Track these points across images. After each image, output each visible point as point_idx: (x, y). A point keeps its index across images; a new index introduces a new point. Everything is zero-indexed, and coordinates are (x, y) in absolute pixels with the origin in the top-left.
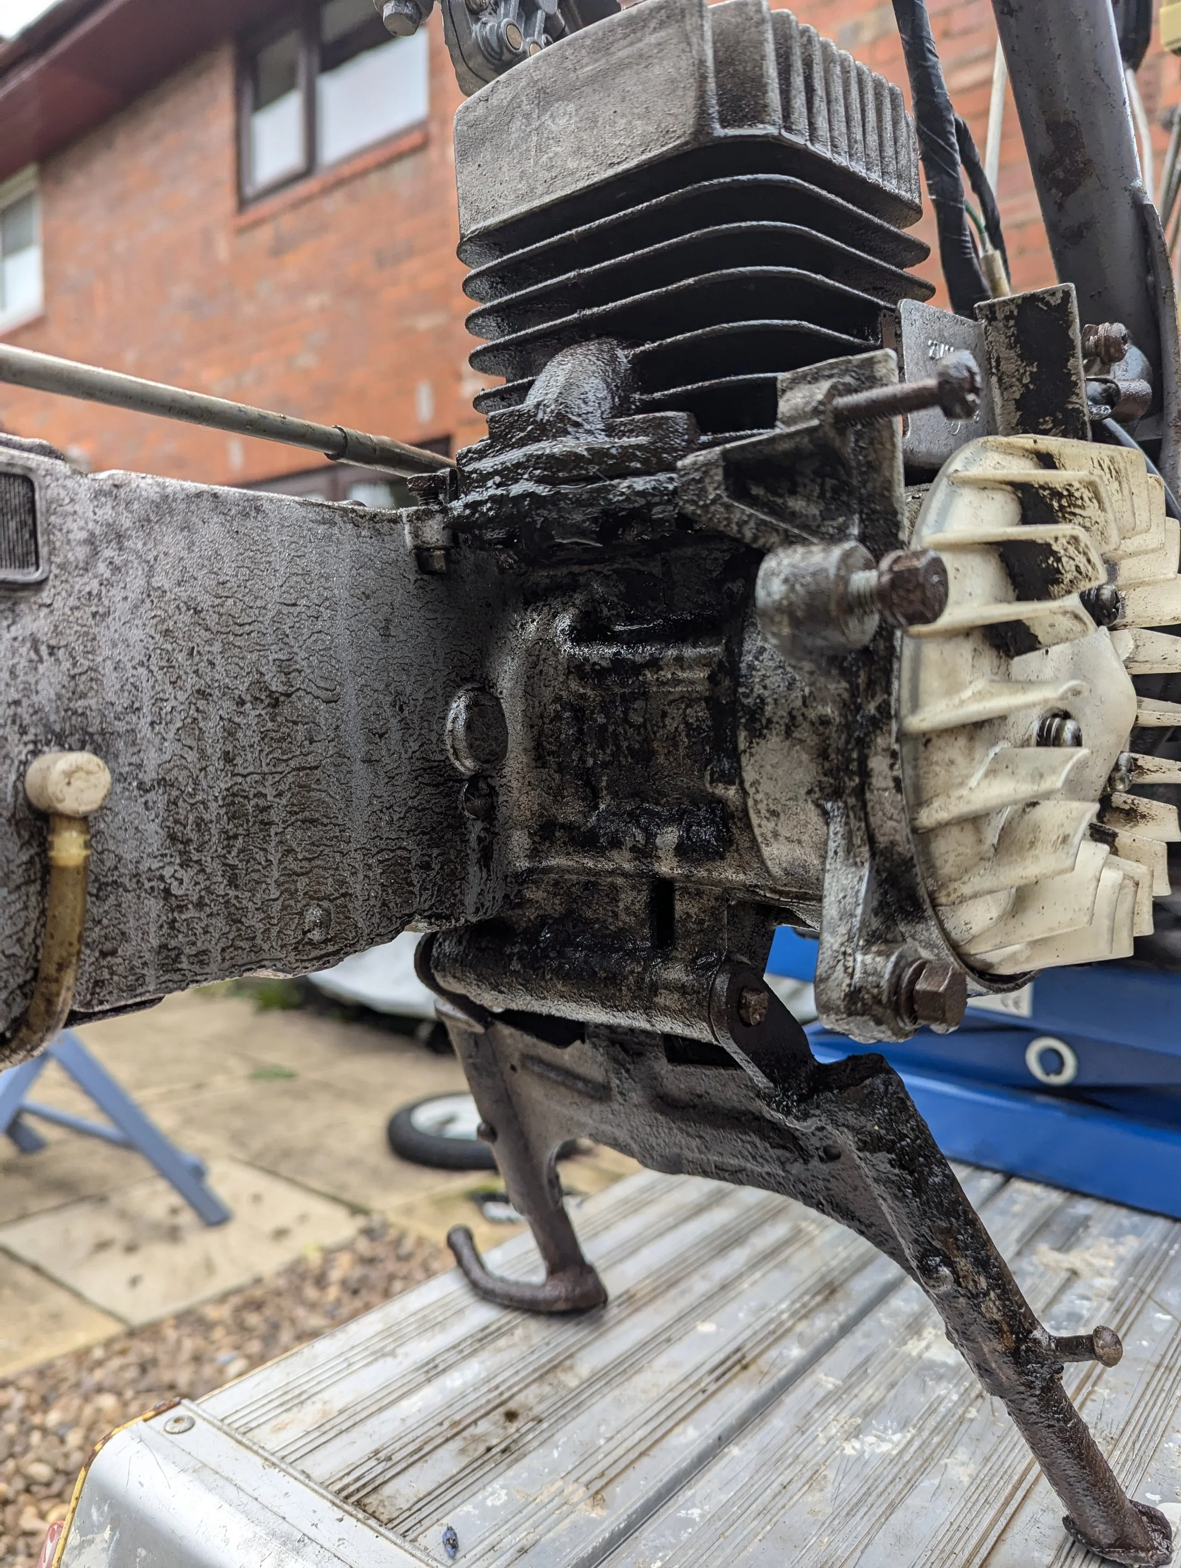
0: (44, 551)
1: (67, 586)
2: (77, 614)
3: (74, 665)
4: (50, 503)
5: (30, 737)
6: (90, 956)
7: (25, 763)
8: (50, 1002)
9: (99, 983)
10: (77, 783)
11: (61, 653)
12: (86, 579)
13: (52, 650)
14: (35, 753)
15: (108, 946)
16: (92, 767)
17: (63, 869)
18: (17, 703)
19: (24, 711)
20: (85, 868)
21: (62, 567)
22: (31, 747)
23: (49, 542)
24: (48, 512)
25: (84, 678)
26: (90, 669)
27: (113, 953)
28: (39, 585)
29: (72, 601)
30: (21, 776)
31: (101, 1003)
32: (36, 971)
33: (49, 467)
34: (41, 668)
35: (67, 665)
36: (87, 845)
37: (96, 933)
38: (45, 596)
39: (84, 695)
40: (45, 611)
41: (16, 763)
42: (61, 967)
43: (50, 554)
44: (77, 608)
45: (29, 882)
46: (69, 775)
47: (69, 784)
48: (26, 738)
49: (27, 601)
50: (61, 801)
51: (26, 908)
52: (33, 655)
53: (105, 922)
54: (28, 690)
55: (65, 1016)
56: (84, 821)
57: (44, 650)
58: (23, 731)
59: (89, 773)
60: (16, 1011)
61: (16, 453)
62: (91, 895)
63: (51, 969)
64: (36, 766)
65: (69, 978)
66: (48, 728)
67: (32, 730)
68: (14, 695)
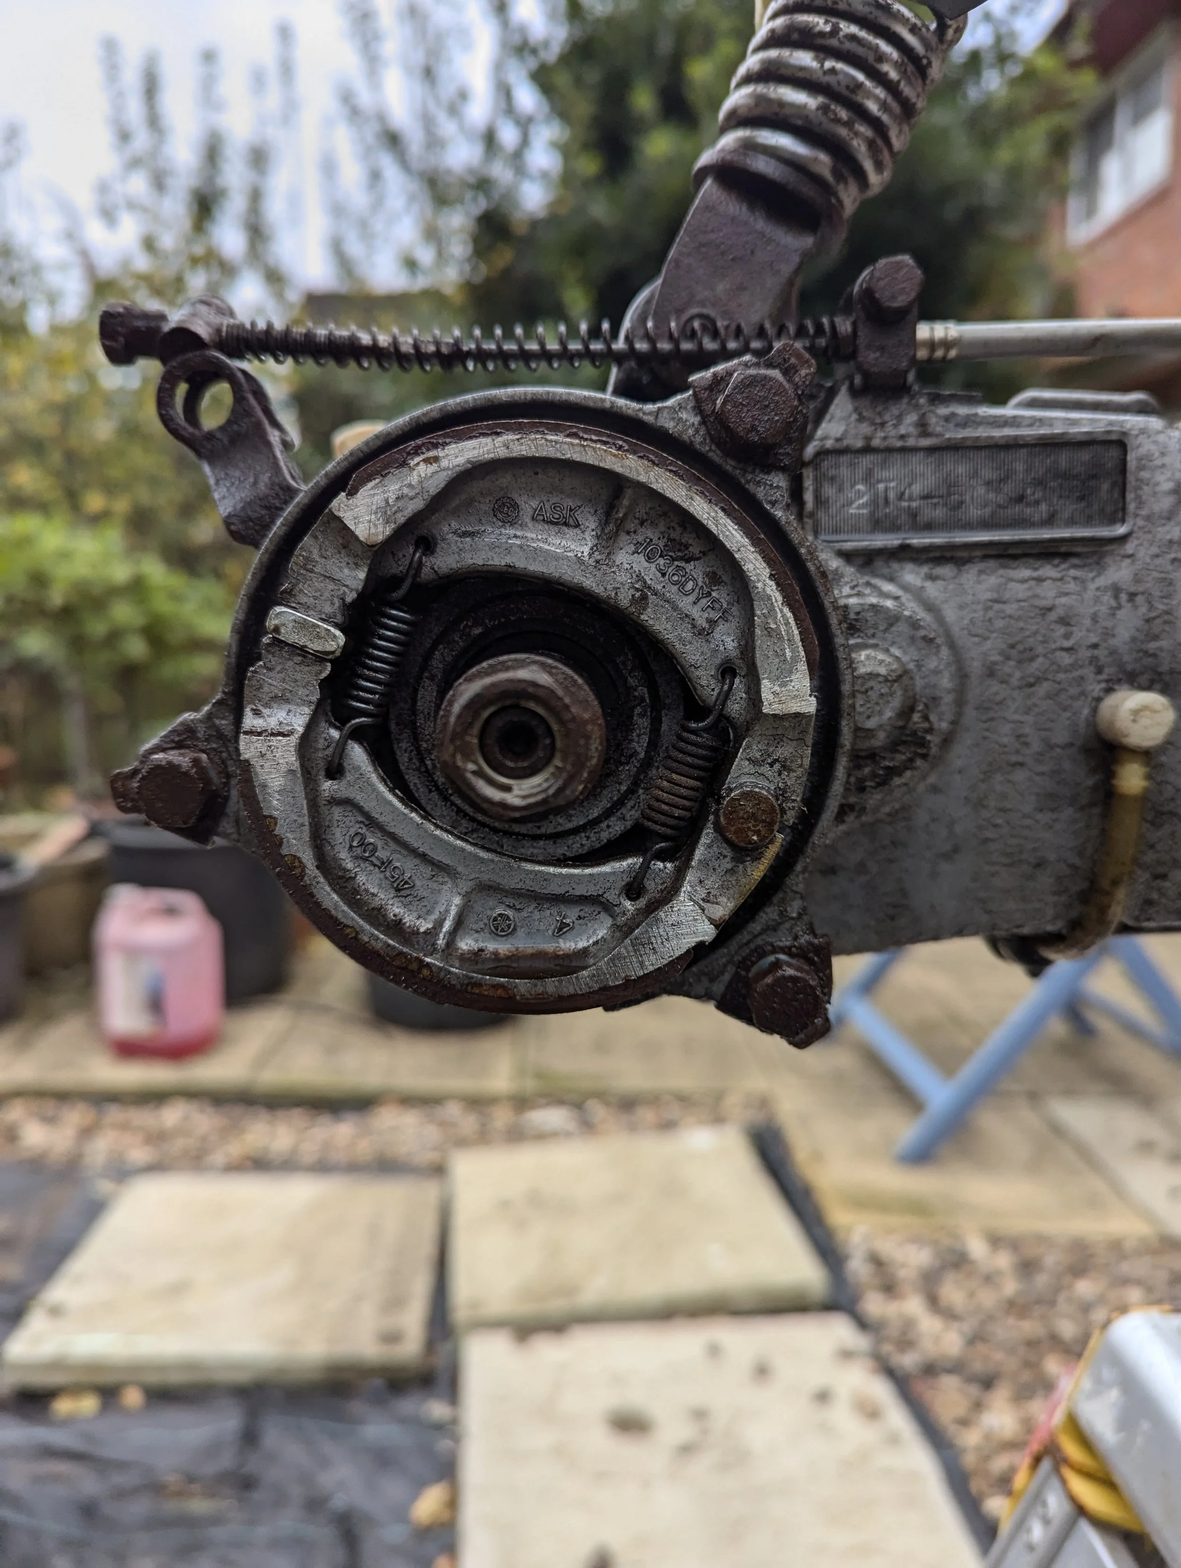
0: (1131, 507)
1: (1149, 536)
2: (1158, 561)
3: (1150, 610)
4: (1140, 459)
5: (1104, 676)
6: (1143, 876)
7: (1099, 700)
8: (1103, 910)
9: (1149, 903)
10: (1144, 721)
11: (1140, 599)
12: (1167, 528)
13: (1132, 596)
14: (1109, 690)
15: (1161, 870)
16: (1158, 707)
17: (1124, 797)
18: (1095, 646)
19: (1101, 653)
20: (1144, 798)
21: (1148, 518)
22: (1103, 685)
23: (1138, 497)
24: (1141, 468)
25: (1158, 621)
26: (1167, 613)
27: (1163, 877)
28: (1123, 539)
29: (1155, 550)
30: (1095, 710)
31: (1148, 920)
32: (1092, 882)
33: (1142, 426)
34: (1120, 614)
35: (1143, 610)
36: (1148, 777)
37: (1150, 857)
38: (1129, 547)
39: (1156, 638)
40: (1128, 561)
41: (1090, 699)
42: (1116, 883)
43: (1138, 508)
44: (1157, 556)
45: (1092, 804)
46: (1137, 713)
47: (1134, 721)
48: (1100, 677)
49: (1111, 553)
50: (1126, 736)
51: (1087, 827)
52: (1113, 603)
53: (1158, 847)
54: (1108, 634)
55: (1114, 926)
56: (1146, 755)
57: (1123, 597)
58: (1099, 671)
59: (1155, 711)
60: (1074, 914)
61: (1113, 417)
62: (1147, 821)
63: (1105, 883)
64: (1110, 701)
65: (1121, 894)
66: (1121, 667)
67: (1107, 670)
68: (1094, 639)
